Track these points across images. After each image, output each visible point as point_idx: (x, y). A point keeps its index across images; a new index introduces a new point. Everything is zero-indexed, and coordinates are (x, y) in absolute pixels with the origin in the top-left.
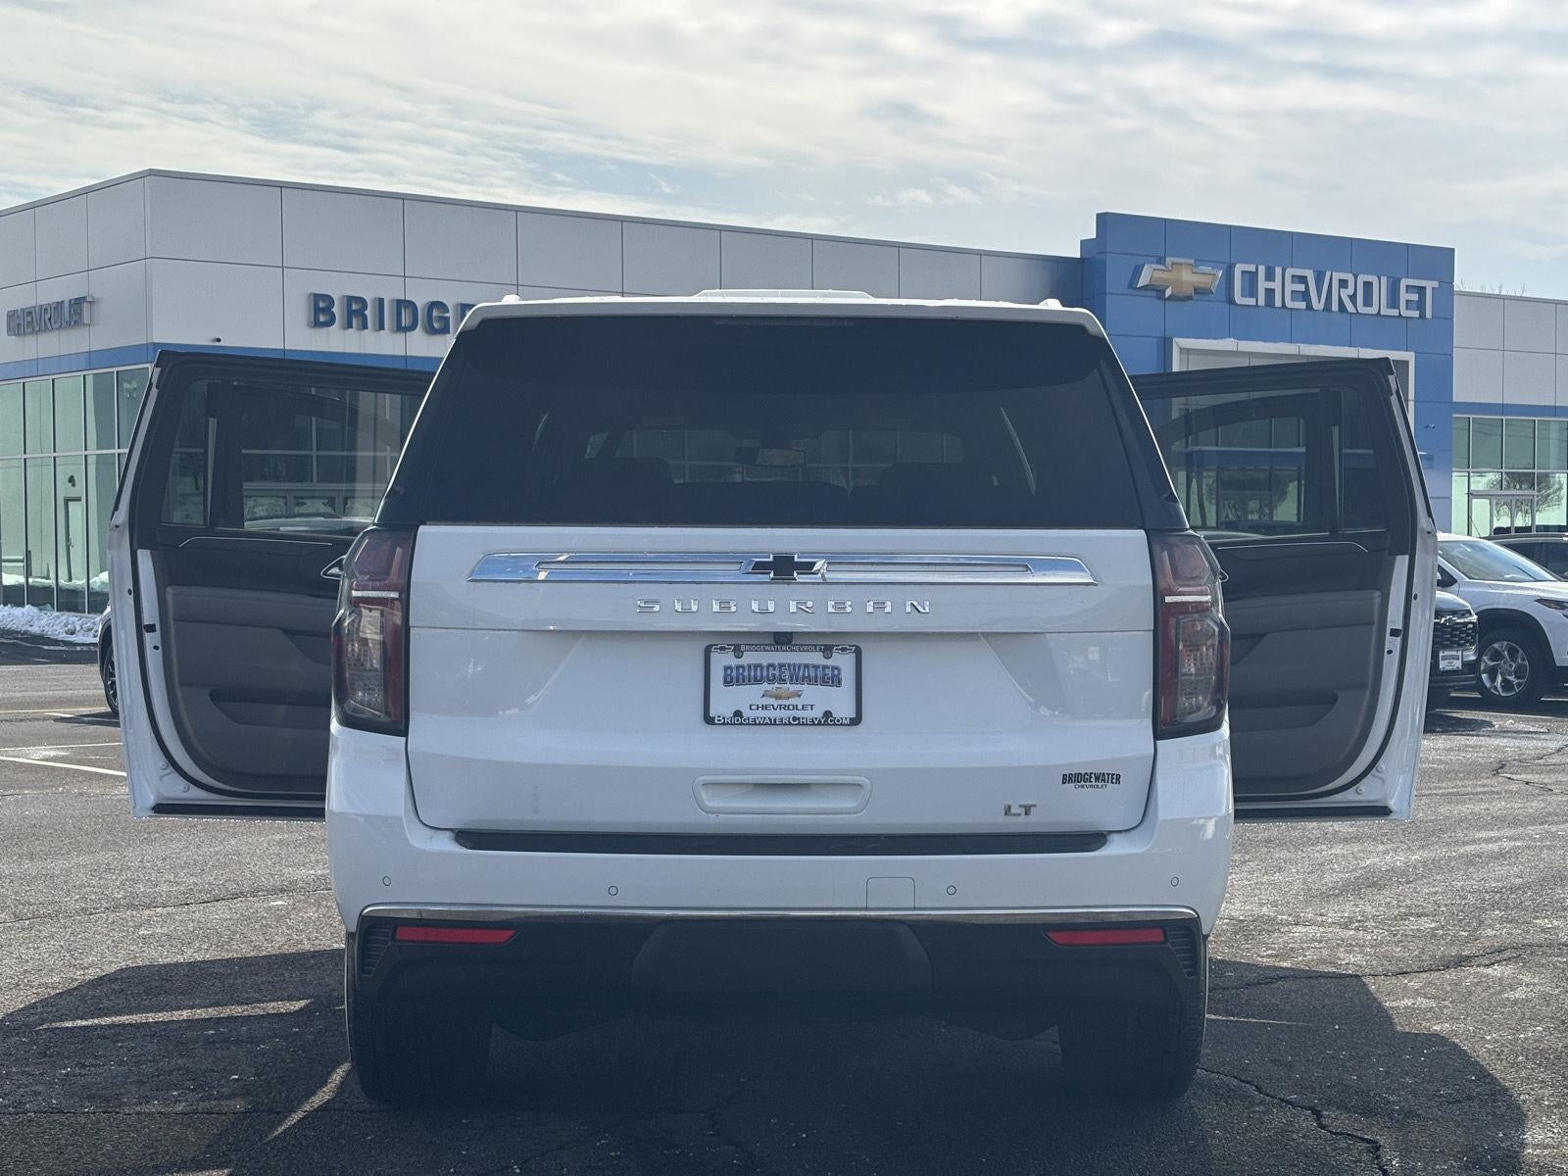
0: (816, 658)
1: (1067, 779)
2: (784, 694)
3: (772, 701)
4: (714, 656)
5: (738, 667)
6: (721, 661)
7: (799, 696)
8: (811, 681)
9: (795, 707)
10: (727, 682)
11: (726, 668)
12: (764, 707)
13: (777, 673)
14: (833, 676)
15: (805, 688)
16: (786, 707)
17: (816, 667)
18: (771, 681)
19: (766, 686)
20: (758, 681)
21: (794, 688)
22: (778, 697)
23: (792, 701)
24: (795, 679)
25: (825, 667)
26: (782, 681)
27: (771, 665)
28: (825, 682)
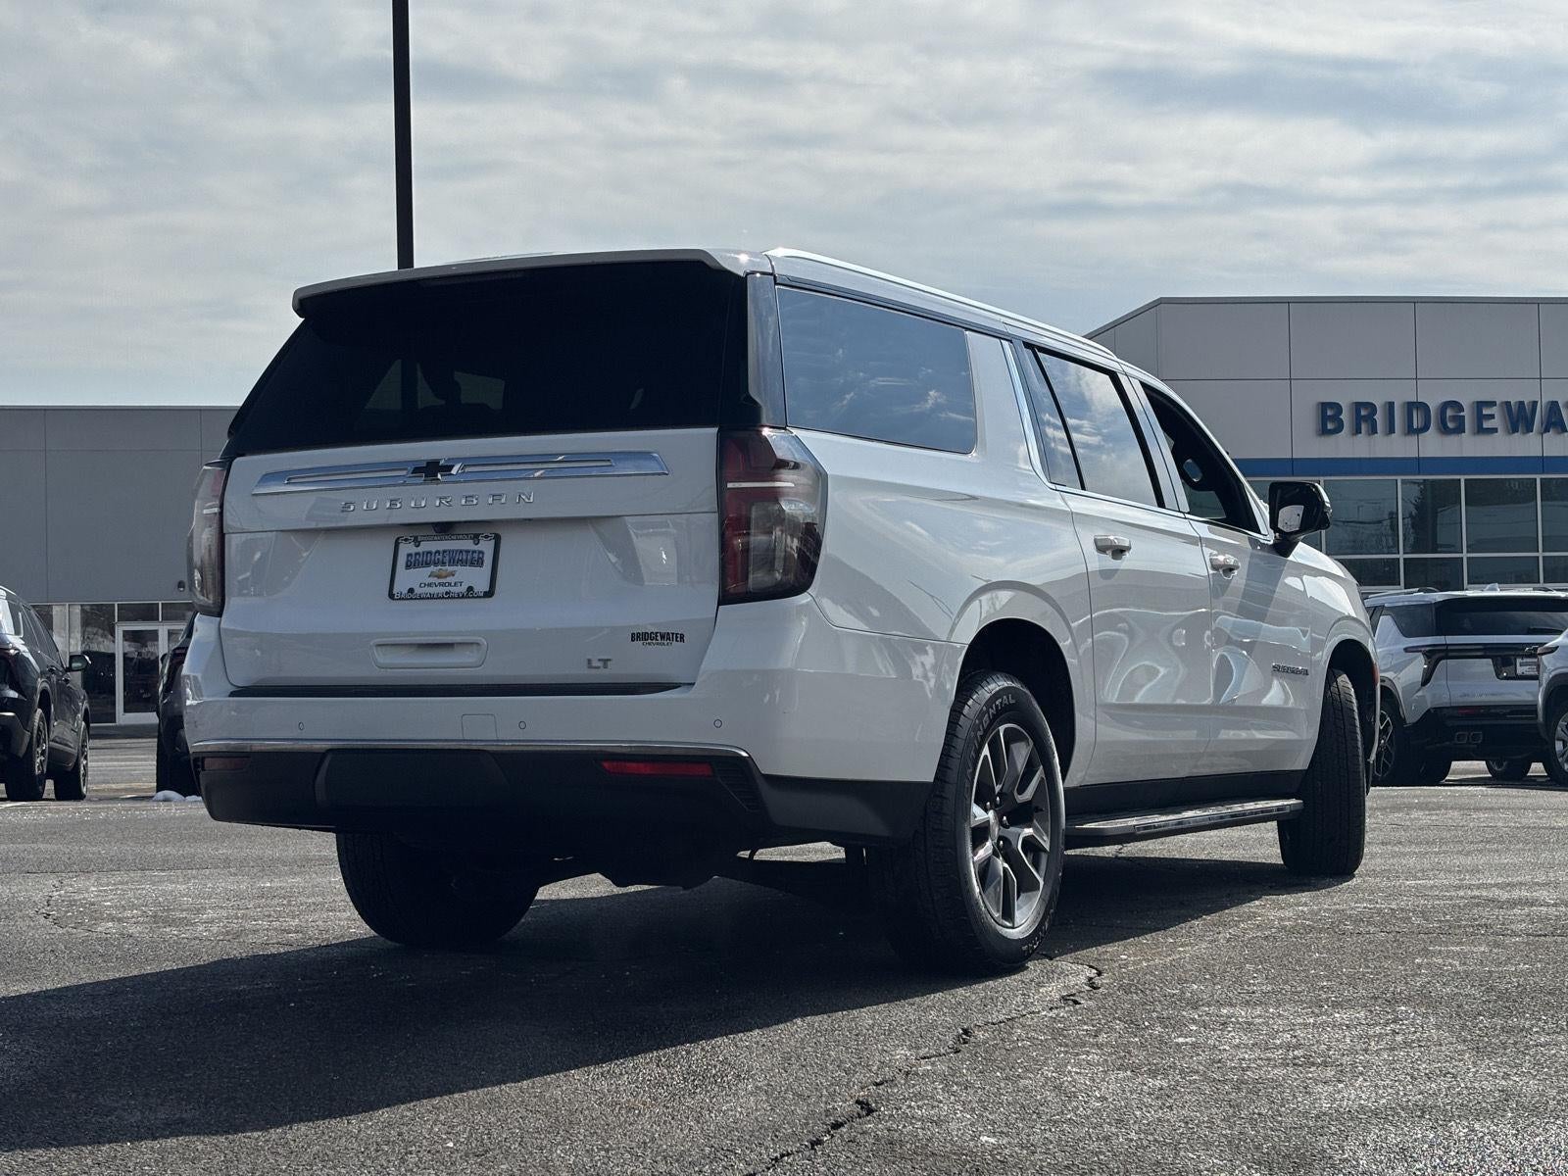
0: (468, 545)
1: (635, 637)
2: (444, 574)
3: (437, 581)
4: (402, 546)
5: (416, 554)
6: (407, 549)
7: (453, 575)
8: (463, 563)
9: (450, 584)
10: (408, 566)
11: (409, 555)
12: (430, 585)
13: (440, 557)
14: (479, 558)
15: (458, 569)
16: (443, 585)
17: (467, 552)
18: (436, 564)
19: (432, 568)
20: (428, 564)
21: (450, 569)
22: (439, 577)
23: (448, 580)
24: (453, 563)
25: (474, 552)
26: (444, 564)
27: (438, 552)
28: (472, 564)
